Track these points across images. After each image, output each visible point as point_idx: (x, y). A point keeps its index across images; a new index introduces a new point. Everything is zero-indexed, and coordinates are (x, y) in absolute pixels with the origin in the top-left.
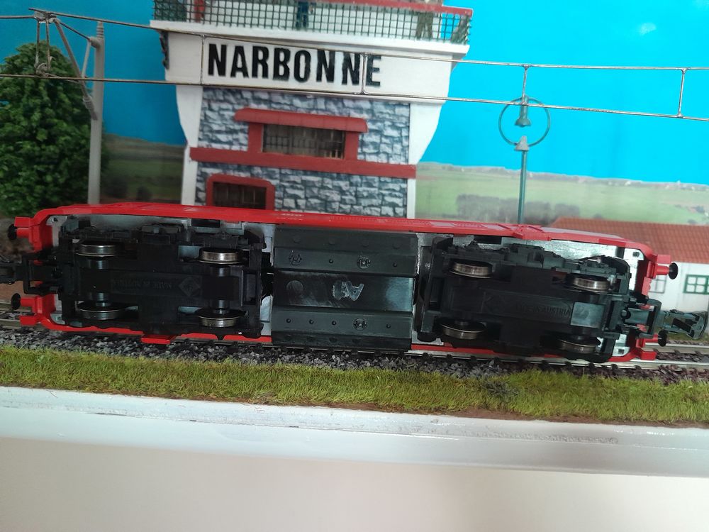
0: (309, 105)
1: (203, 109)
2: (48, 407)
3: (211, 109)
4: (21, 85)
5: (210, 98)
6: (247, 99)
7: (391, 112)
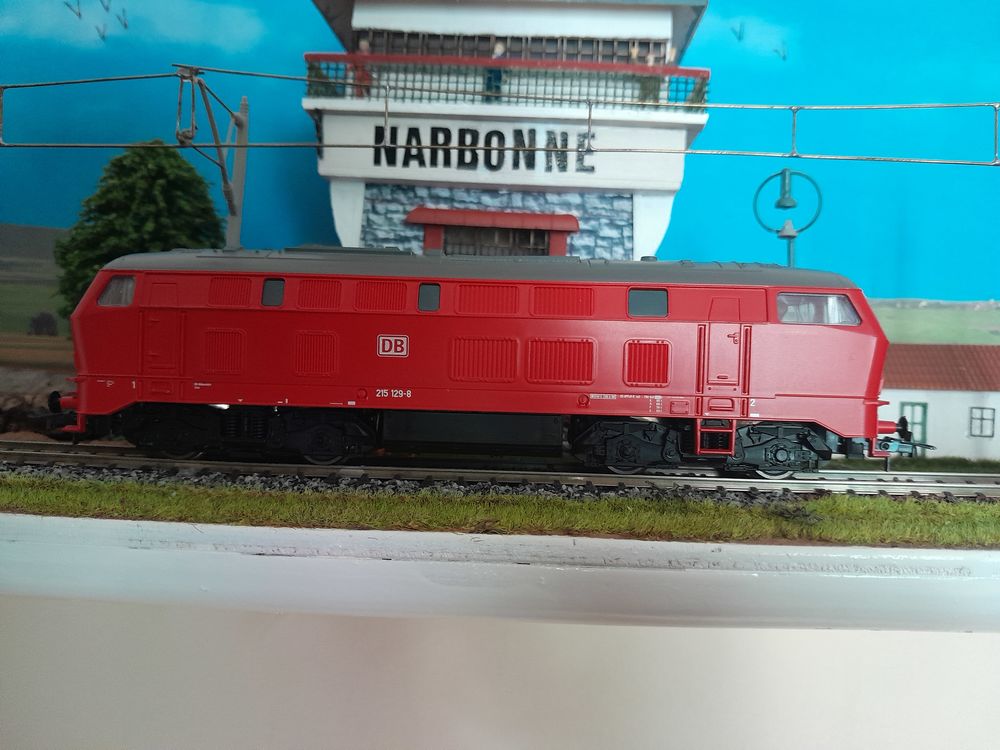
0: (501, 202)
1: (366, 211)
2: (190, 546)
3: (375, 211)
4: (131, 188)
5: (374, 197)
6: (422, 198)
7: (608, 207)
